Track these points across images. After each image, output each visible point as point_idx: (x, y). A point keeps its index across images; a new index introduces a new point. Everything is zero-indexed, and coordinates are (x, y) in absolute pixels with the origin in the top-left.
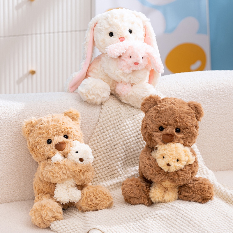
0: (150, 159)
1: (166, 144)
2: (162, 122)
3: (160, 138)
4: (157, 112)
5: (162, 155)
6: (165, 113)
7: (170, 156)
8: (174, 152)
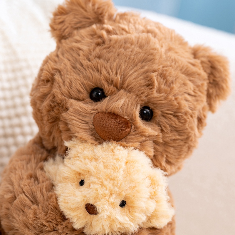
0: (36, 179)
1: (100, 143)
2: (107, 75)
3: (86, 119)
4: (98, 44)
5: (79, 174)
6: (122, 50)
7: (105, 182)
8: (121, 172)
